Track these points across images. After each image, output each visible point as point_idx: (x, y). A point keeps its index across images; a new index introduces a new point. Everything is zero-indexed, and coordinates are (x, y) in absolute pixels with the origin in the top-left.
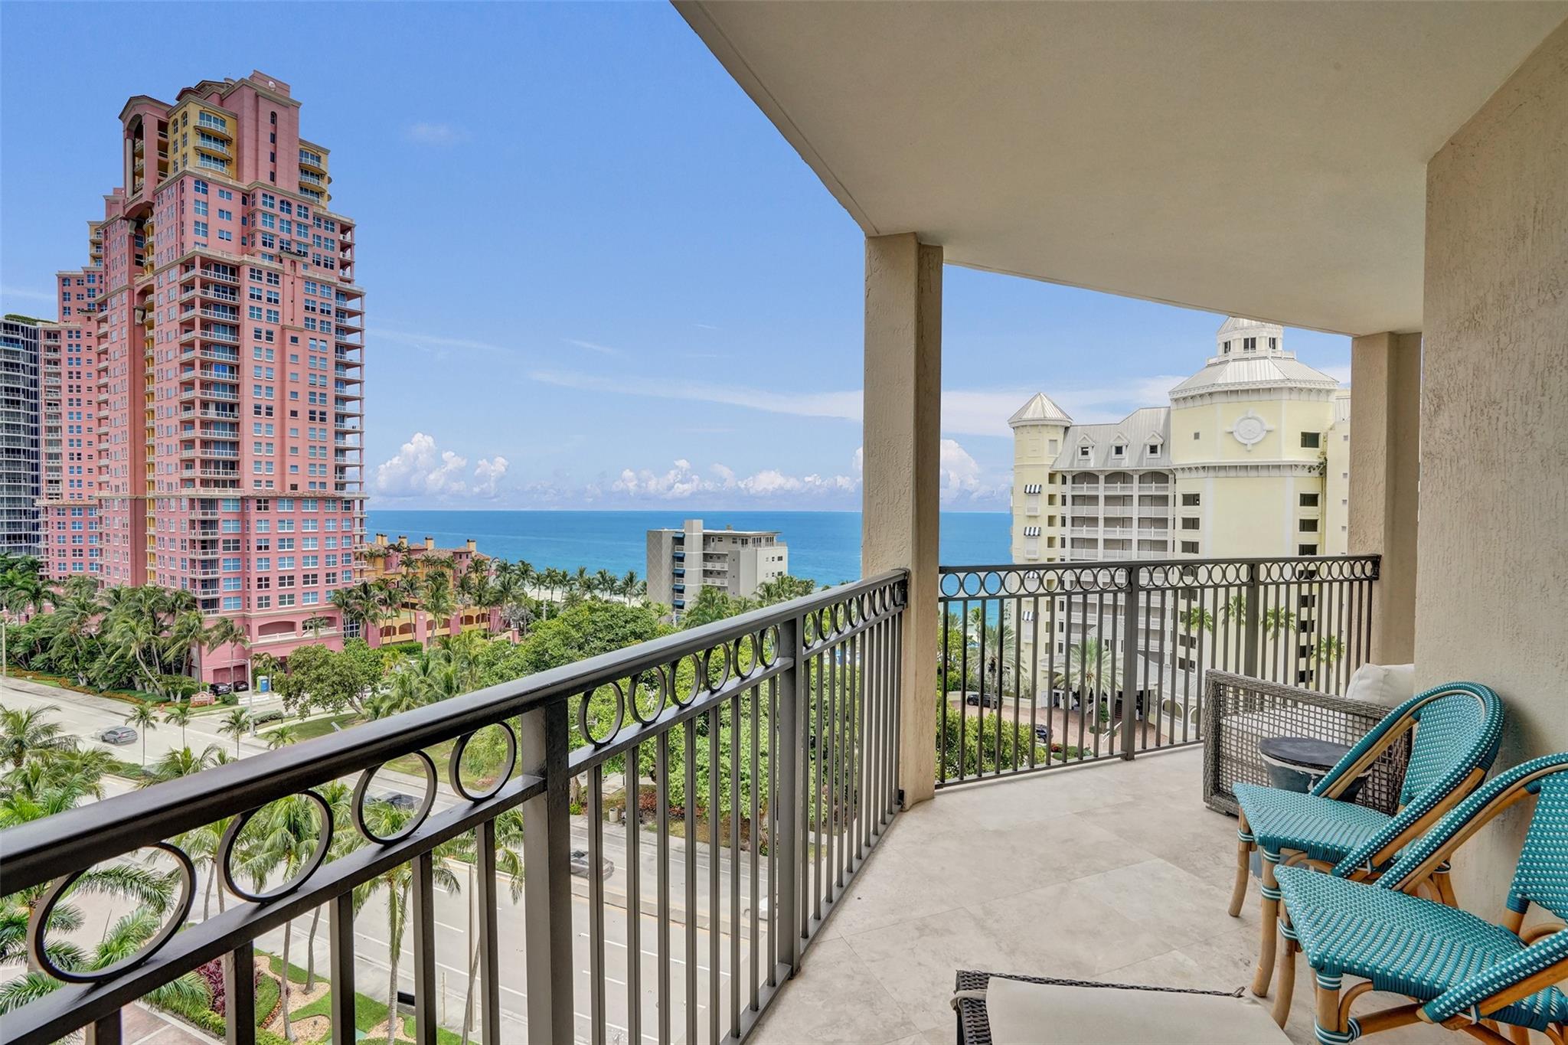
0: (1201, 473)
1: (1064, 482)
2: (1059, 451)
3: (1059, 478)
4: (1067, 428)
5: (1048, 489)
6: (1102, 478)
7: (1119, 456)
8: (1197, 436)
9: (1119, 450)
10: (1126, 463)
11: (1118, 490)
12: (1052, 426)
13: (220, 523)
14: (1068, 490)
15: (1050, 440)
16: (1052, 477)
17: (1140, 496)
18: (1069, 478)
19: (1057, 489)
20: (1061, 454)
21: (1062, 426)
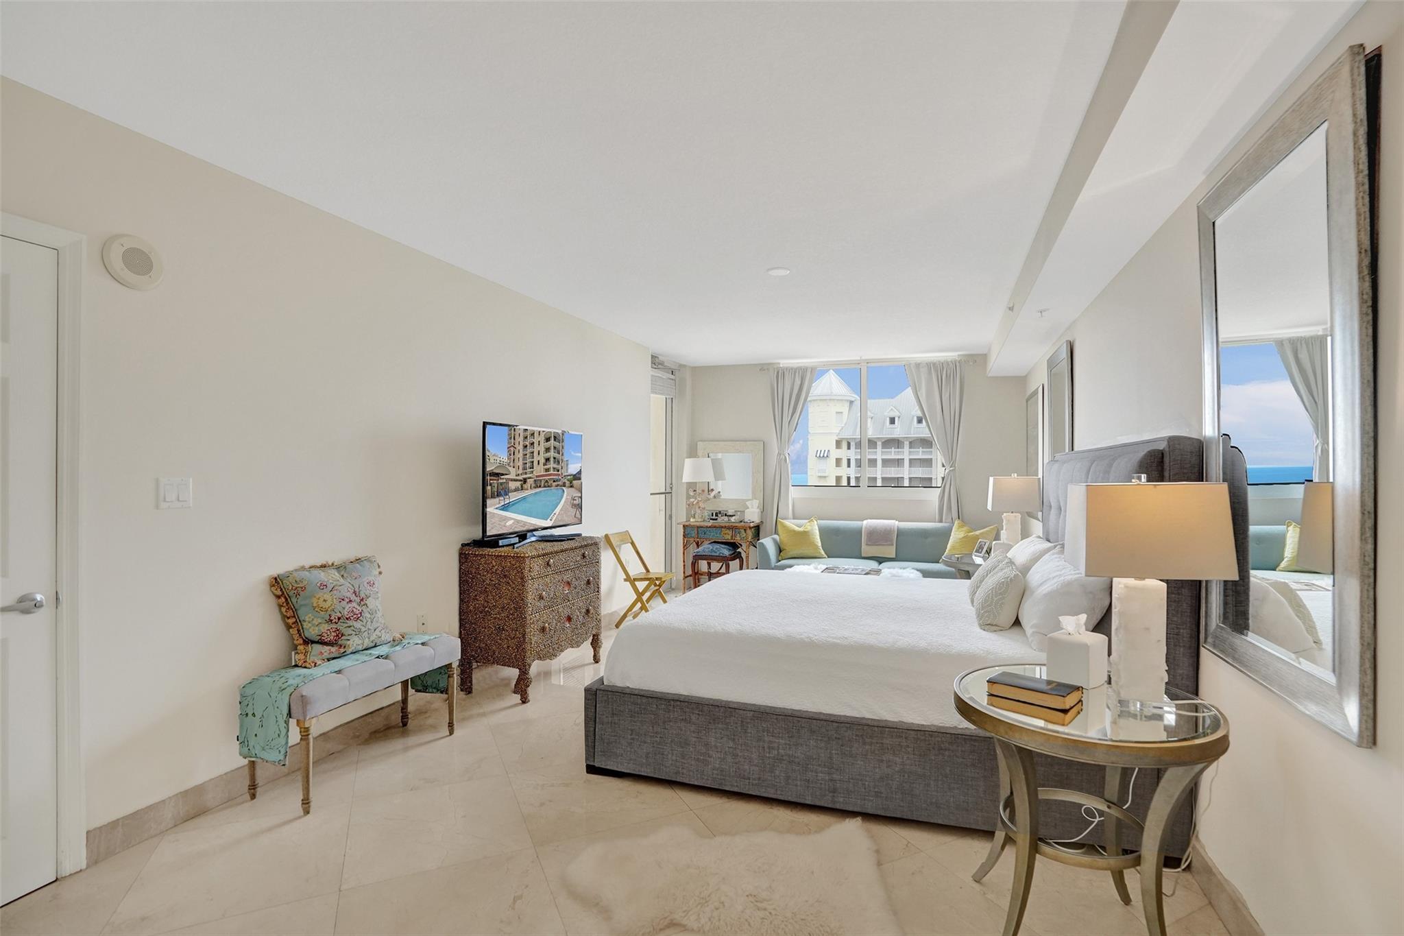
1: (849, 448)
2: (845, 422)
3: (844, 445)
4: (852, 402)
5: (835, 453)
6: (879, 444)
7: (892, 426)
9: (892, 421)
10: (897, 432)
11: (893, 454)
12: (838, 400)
14: (853, 454)
15: (837, 413)
16: (838, 444)
17: (910, 460)
18: (853, 444)
19: (843, 453)
20: (845, 424)
21: (847, 400)
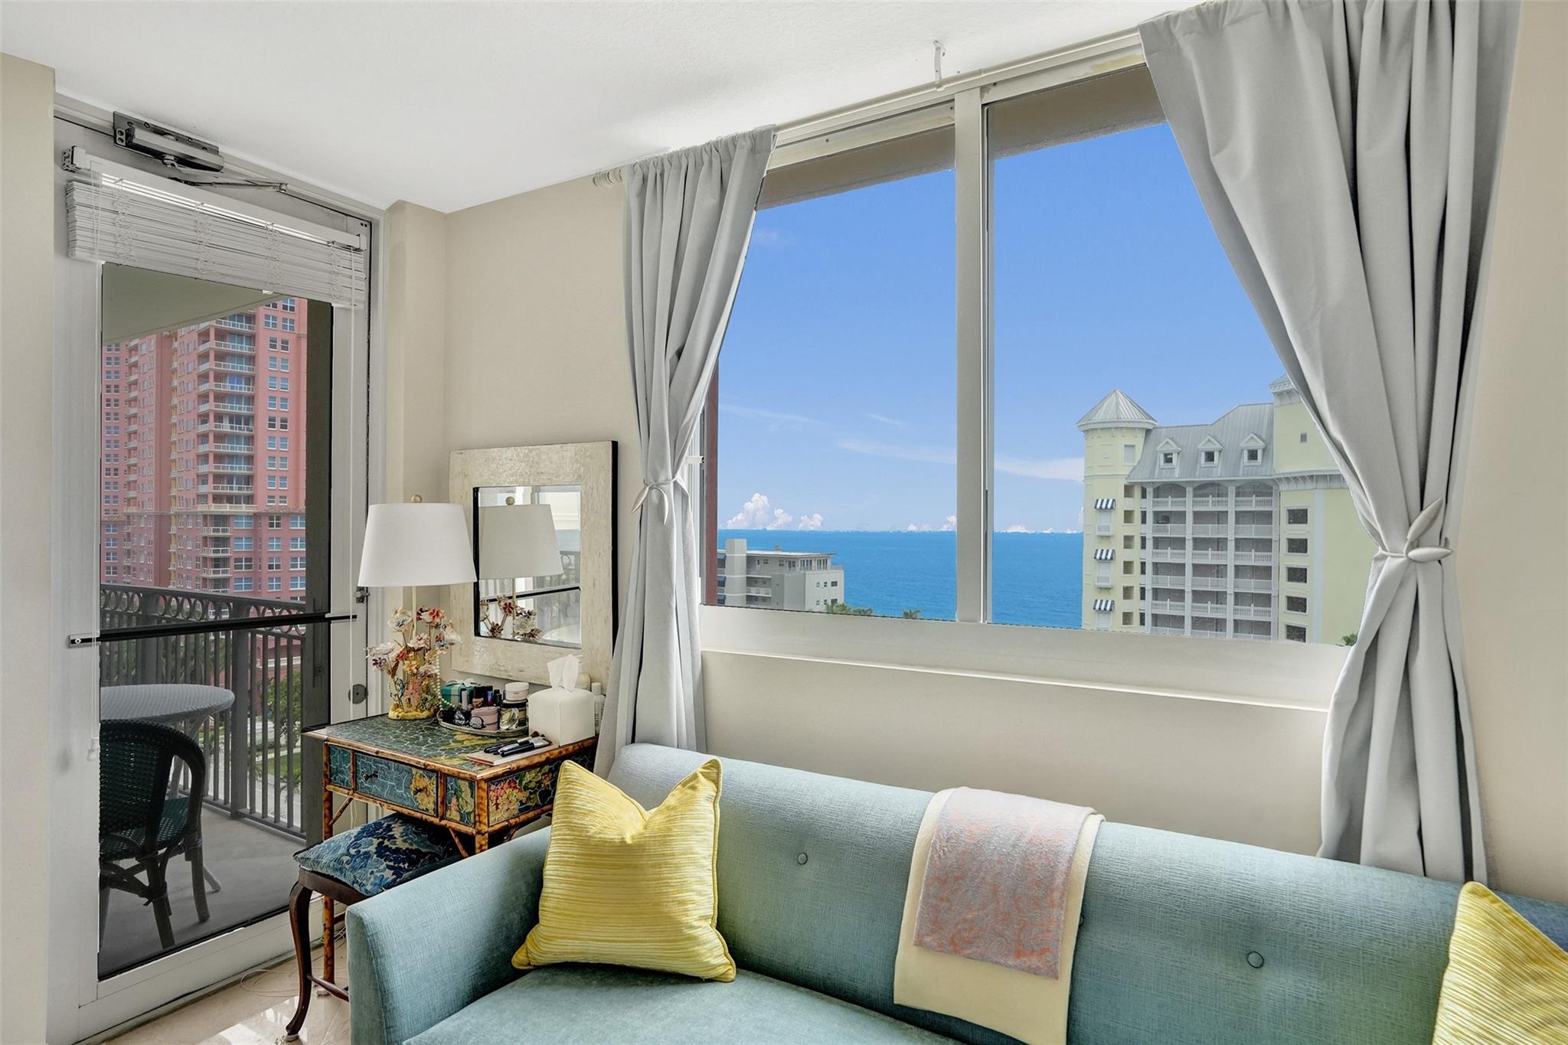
0: (1310, 485)
1: (1144, 496)
2: (1138, 458)
3: (1137, 492)
4: (1148, 431)
5: (1123, 504)
6: (1189, 490)
7: (1210, 464)
8: (1304, 438)
9: (1210, 457)
10: (1217, 472)
11: (1210, 505)
12: (1127, 428)
13: (232, 540)
14: (1149, 505)
15: (1126, 446)
16: (1128, 491)
17: (1236, 513)
18: (1150, 491)
19: (1135, 504)
20: (1139, 462)
21: (1142, 429)
